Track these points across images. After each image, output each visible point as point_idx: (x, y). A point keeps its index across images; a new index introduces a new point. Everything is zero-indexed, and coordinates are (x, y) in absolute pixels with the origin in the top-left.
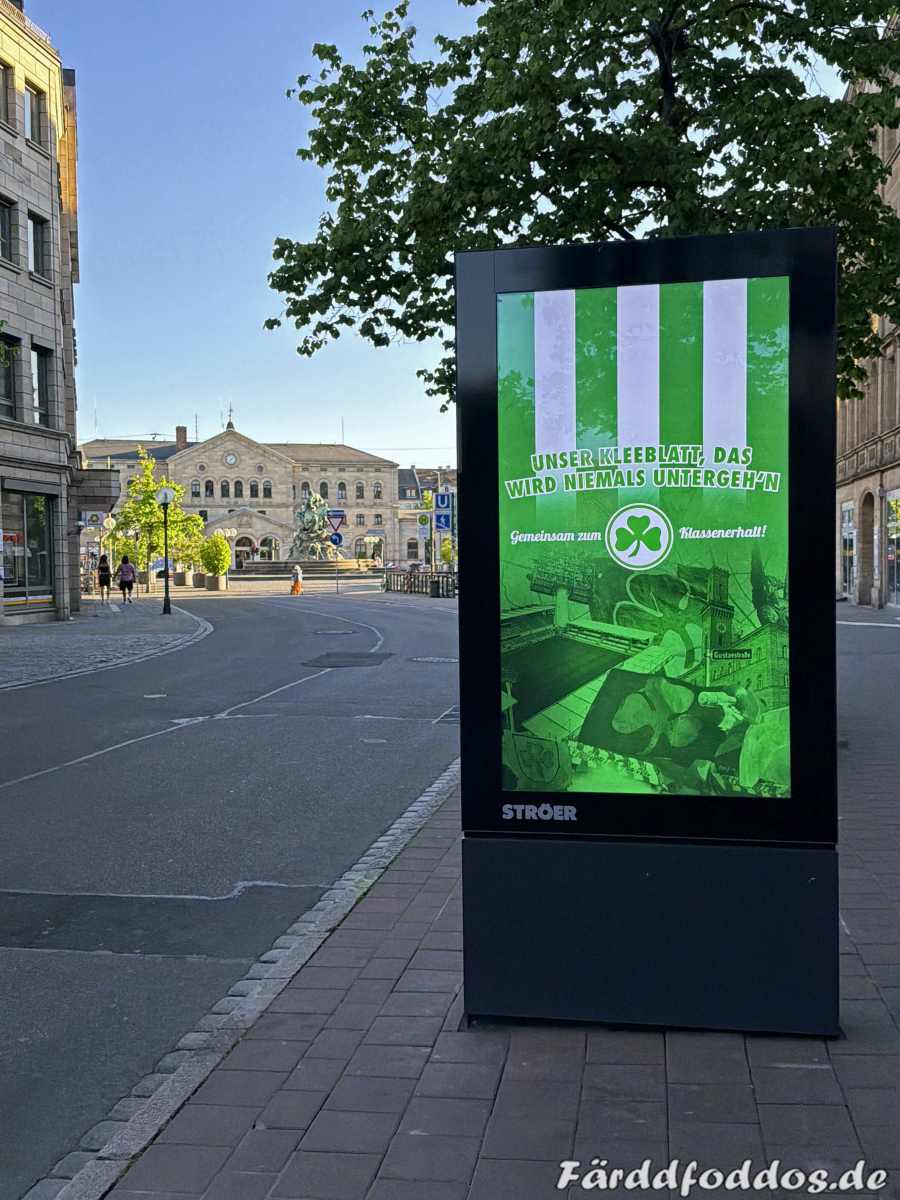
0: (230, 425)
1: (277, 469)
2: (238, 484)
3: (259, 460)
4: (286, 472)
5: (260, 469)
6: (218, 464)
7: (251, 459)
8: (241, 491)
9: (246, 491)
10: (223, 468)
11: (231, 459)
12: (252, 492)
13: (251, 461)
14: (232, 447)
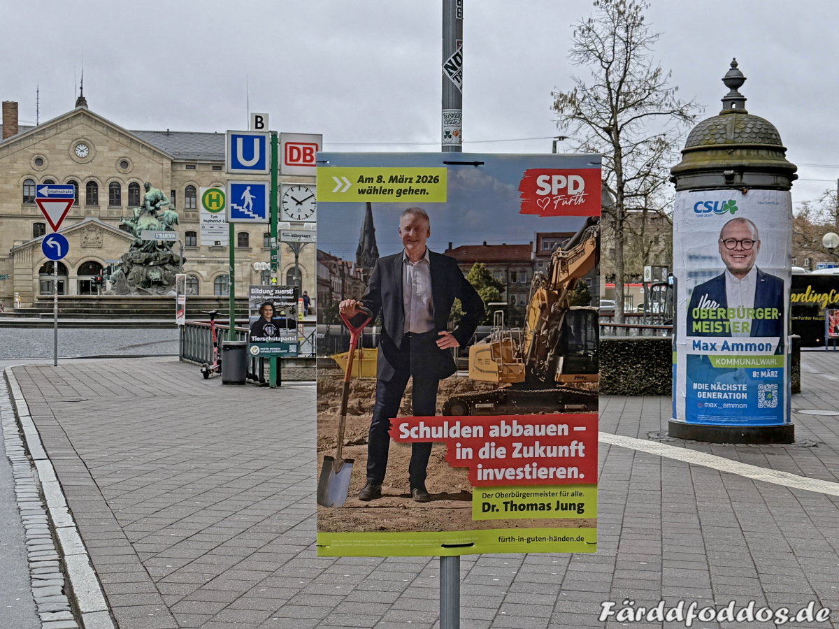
0: (81, 101)
1: (148, 166)
2: (91, 187)
3: (122, 152)
4: (162, 171)
5: (124, 164)
6: (63, 157)
7: (110, 150)
8: (96, 196)
9: (104, 197)
10: (70, 162)
11: (82, 152)
12: (111, 197)
13: (112, 154)
14: (84, 133)
